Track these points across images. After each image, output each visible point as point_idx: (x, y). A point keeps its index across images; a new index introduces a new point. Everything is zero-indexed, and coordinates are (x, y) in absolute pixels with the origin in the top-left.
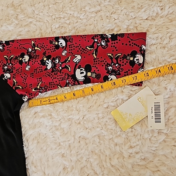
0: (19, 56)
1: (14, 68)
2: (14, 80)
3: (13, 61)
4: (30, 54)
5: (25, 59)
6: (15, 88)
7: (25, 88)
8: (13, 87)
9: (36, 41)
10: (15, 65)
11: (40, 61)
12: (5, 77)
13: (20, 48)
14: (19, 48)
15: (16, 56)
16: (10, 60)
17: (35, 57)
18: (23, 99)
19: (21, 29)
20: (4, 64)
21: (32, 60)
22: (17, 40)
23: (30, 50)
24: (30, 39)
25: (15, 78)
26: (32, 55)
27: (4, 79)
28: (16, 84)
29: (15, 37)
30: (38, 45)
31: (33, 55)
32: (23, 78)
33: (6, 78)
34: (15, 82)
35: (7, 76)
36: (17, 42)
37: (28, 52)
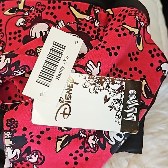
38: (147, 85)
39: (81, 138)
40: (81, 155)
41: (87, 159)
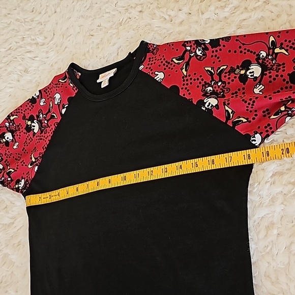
0: (238, 67)
1: (227, 90)
2: (227, 108)
3: (225, 76)
4: (262, 62)
5: (253, 72)
6: (233, 122)
7: (254, 119)
8: (227, 121)
9: (279, 37)
10: (229, 83)
11: (289, 75)
12: (206, 106)
13: (241, 52)
14: (238, 52)
15: (231, 67)
16: (220, 74)
17: (275, 67)
18: (254, 142)
19: (245, 16)
20: (205, 82)
21: (270, 73)
22: (238, 36)
23: (263, 54)
24: (267, 33)
25: (228, 104)
26: (268, 63)
27: (204, 109)
28: (231, 115)
29: (233, 30)
30: (282, 44)
31: (270, 63)
32: (246, 102)
33: (208, 106)
34: (230, 111)
35: (210, 103)
36: (237, 40)
37: (258, 59)
38: (243, 122)
39: (211, 82)
40: (200, 83)
41: (198, 87)
